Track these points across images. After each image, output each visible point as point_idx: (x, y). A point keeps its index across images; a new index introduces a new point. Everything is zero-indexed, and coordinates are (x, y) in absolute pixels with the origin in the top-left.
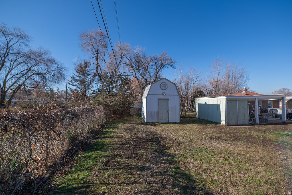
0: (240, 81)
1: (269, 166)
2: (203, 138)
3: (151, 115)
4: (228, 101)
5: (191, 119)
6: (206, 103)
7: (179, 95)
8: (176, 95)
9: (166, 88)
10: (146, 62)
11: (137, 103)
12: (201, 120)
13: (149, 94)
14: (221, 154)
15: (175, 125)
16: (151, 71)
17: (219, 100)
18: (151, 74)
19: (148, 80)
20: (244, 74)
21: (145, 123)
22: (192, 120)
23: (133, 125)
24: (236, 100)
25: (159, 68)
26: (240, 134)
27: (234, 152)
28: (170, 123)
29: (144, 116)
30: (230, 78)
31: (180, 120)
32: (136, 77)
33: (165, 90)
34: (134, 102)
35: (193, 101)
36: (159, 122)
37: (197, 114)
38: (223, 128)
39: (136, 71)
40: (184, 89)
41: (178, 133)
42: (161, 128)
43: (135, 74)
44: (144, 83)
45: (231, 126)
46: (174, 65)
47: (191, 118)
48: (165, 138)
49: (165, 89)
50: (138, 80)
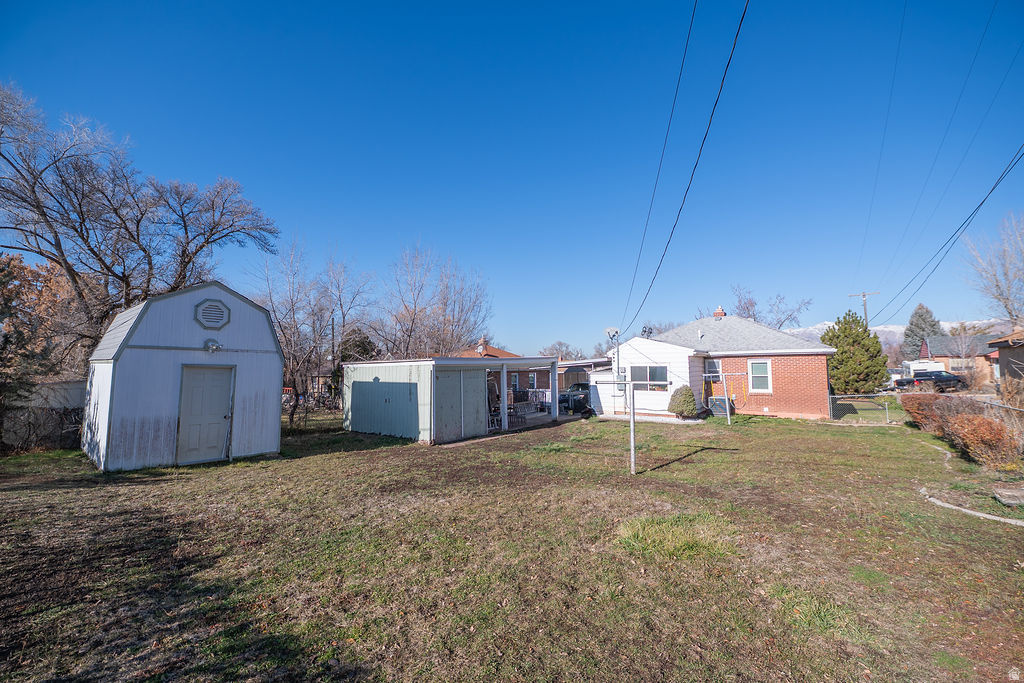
0: (472, 319)
1: (513, 533)
2: (356, 495)
3: (136, 436)
4: (439, 373)
5: (325, 436)
6: (376, 379)
7: (280, 351)
8: (267, 352)
9: (221, 323)
10: (129, 200)
11: (55, 383)
12: (360, 437)
13: (131, 343)
14: (404, 533)
15: (259, 465)
16: (154, 245)
17: (414, 371)
18: (156, 260)
19: (134, 283)
20: (481, 299)
21: (97, 476)
22: (332, 440)
23: (14, 494)
24: (457, 370)
25: (201, 239)
26: (462, 463)
27: (441, 518)
28: (237, 460)
29: (94, 446)
30: (449, 309)
31: (282, 444)
32: (60, 259)
33: (219, 329)
34: (38, 379)
35: (338, 374)
36: (180, 462)
37: (347, 418)
38: (424, 454)
39: (61, 229)
40: (306, 329)
41: (264, 493)
42: (188, 489)
43: (58, 245)
44: (112, 291)
45: (445, 443)
46: (271, 239)
47: (328, 431)
48: (201, 524)
49: (219, 325)
50: (73, 274)
